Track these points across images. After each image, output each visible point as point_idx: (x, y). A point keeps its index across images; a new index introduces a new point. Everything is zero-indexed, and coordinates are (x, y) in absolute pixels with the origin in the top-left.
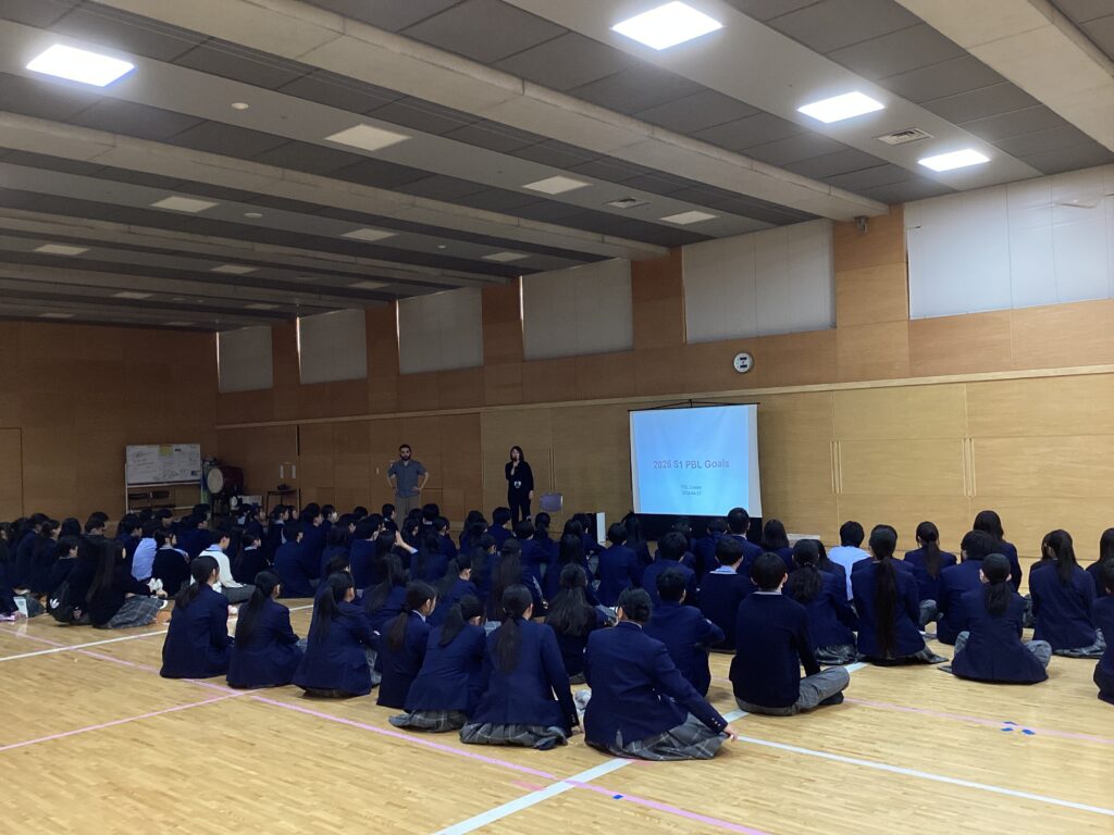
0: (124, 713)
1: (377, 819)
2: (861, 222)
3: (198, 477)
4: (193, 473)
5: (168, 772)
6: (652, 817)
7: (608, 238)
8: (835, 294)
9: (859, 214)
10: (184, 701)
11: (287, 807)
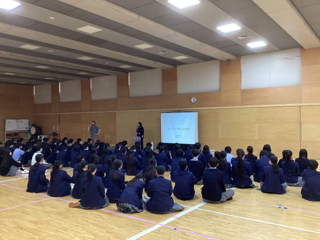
0: (18, 204)
1: (105, 237)
2: (229, 61)
3: (28, 129)
4: (26, 128)
5: (36, 223)
6: (186, 235)
7: (156, 63)
8: (220, 81)
9: (228, 59)
10: (36, 200)
11: (76, 234)
